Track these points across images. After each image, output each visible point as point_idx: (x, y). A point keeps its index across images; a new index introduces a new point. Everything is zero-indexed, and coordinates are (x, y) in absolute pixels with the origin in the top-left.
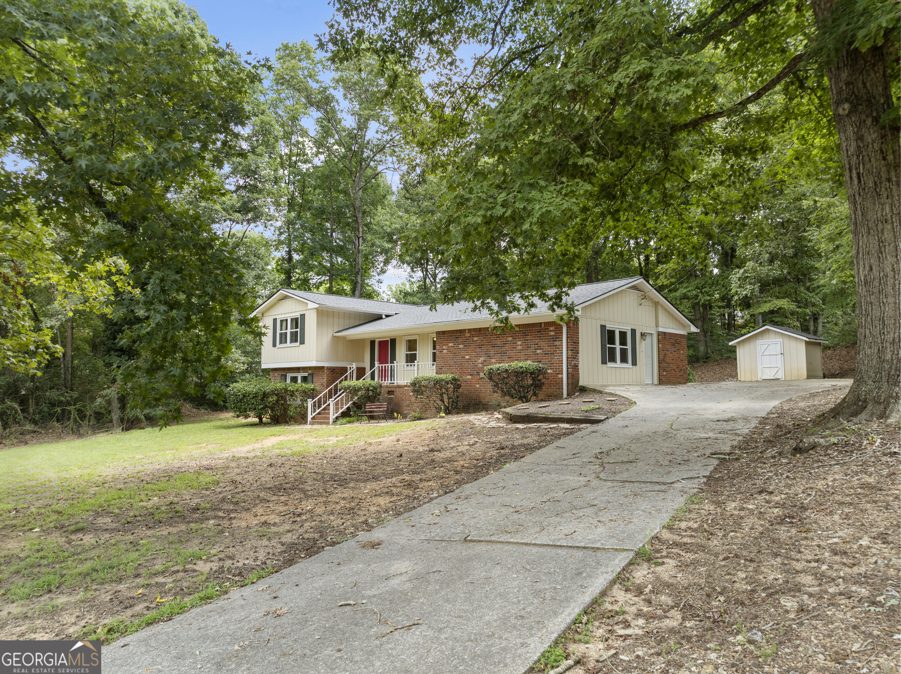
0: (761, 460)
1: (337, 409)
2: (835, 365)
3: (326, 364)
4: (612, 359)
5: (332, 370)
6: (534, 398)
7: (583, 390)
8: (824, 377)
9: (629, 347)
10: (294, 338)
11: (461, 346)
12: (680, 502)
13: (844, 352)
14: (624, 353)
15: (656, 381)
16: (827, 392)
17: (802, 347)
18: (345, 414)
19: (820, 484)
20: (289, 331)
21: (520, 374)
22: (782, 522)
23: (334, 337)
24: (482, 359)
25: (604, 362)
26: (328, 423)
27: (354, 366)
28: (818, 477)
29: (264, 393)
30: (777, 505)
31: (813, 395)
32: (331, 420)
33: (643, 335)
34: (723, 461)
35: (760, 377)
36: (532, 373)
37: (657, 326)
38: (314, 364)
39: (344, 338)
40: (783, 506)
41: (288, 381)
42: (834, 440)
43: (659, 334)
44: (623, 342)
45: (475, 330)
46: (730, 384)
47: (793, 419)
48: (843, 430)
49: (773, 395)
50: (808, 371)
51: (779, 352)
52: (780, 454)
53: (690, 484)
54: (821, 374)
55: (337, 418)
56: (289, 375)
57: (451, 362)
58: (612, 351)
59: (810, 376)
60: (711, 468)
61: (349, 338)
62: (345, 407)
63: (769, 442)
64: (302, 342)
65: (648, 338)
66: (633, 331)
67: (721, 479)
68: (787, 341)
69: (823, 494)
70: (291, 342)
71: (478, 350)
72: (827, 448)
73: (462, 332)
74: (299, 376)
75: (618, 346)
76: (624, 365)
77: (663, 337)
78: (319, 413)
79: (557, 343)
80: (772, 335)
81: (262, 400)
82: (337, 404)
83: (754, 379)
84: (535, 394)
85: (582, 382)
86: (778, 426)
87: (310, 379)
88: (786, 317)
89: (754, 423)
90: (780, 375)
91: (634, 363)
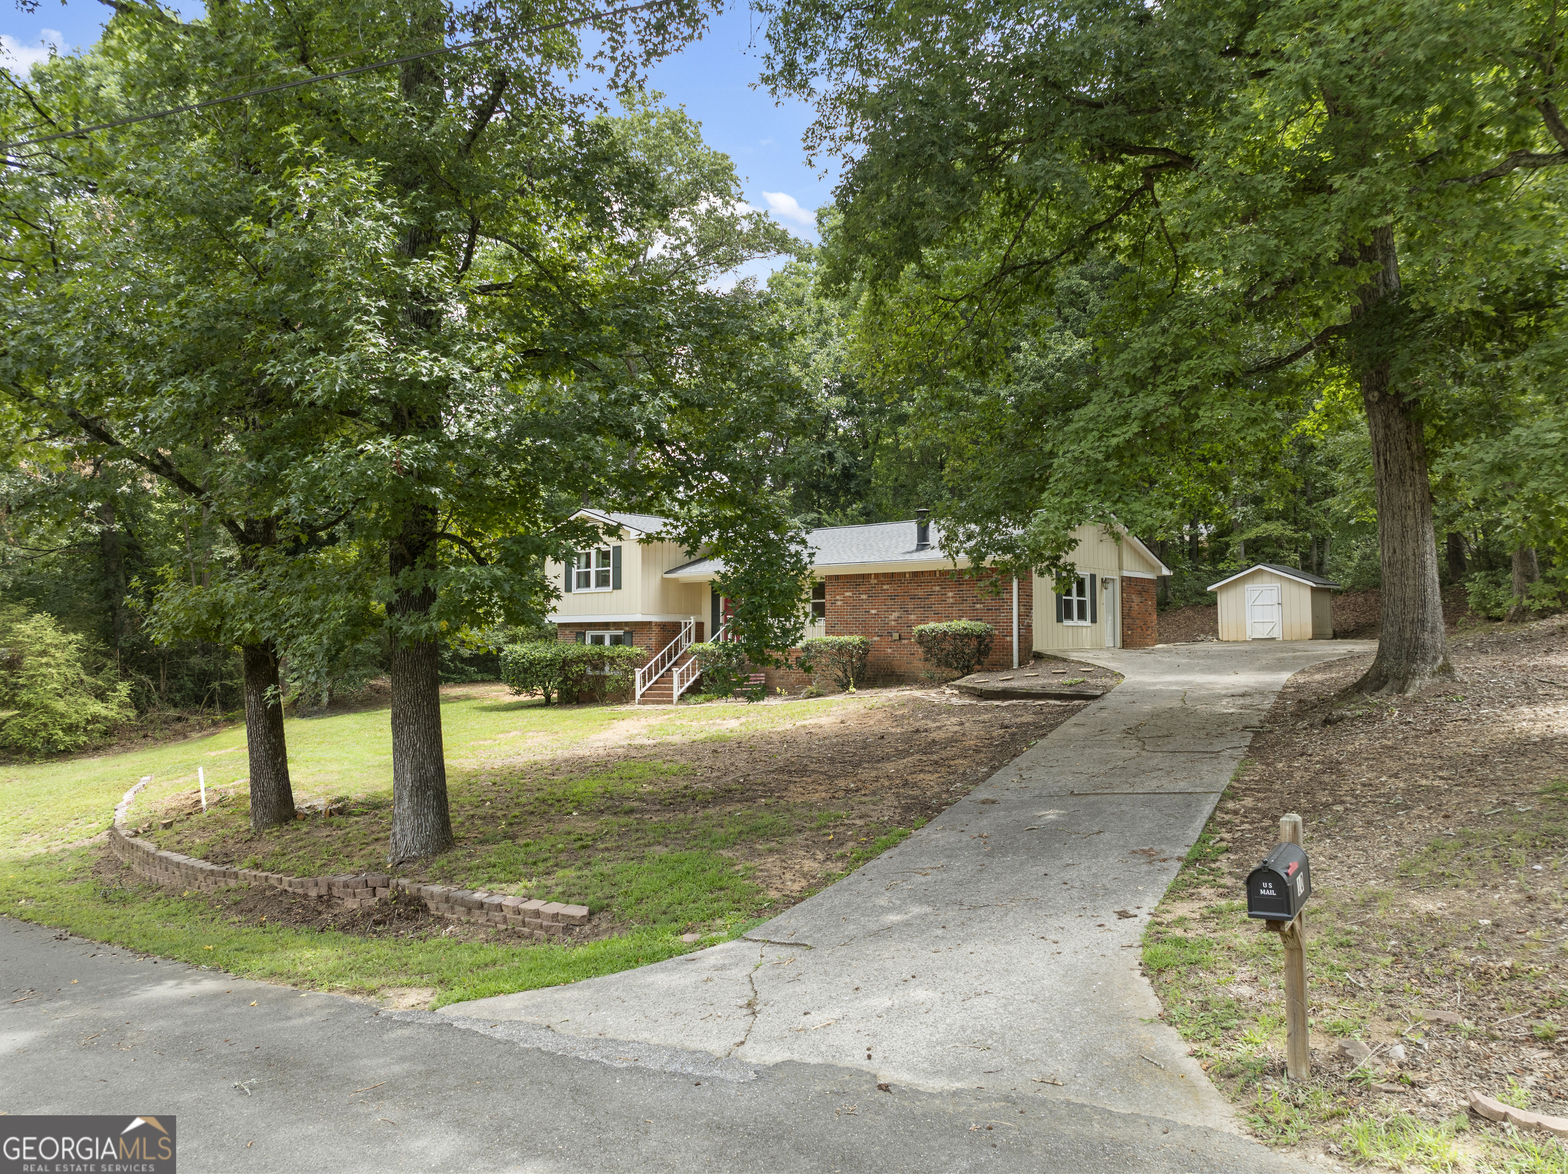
0: (1293, 731)
1: (682, 682)
2: (1348, 618)
3: (654, 619)
4: (1069, 616)
5: (663, 626)
6: (977, 667)
7: (1039, 657)
8: (1335, 636)
9: (1087, 598)
10: (603, 580)
11: (864, 597)
12: (1234, 765)
13: (1360, 600)
14: (1081, 605)
15: (1119, 643)
16: (1343, 661)
17: (1307, 595)
18: (694, 690)
19: (1350, 748)
20: (593, 570)
21: (965, 636)
22: (1324, 772)
23: (663, 579)
24: (895, 615)
25: (1059, 620)
26: (671, 702)
27: (693, 620)
28: (1347, 743)
29: (564, 660)
30: (1318, 762)
31: (1329, 666)
32: (675, 698)
33: (1104, 581)
34: (1257, 734)
35: (1250, 635)
36: (979, 636)
37: (1121, 568)
38: (638, 618)
39: (676, 580)
40: (1323, 763)
41: (588, 640)
42: (1359, 712)
43: (1123, 579)
44: (1081, 592)
45: (885, 575)
46: (1211, 646)
47: (1315, 693)
48: (1367, 703)
49: (1279, 666)
50: (1314, 627)
51: (1275, 601)
52: (1312, 725)
53: (1235, 753)
54: (1330, 631)
55: (682, 695)
56: (589, 634)
57: (849, 618)
58: (1069, 604)
59: (1317, 635)
60: (1249, 740)
61: (682, 581)
62: (692, 679)
63: (1298, 715)
64: (617, 586)
65: (1110, 586)
66: (1093, 577)
67: (1262, 747)
68: (1286, 586)
69: (1353, 754)
70: (597, 585)
71: (889, 603)
72: (1353, 719)
73: (865, 577)
74: (607, 635)
75: (1075, 598)
76: (1082, 623)
77: (1128, 583)
78: (650, 689)
79: (1004, 596)
80: (1266, 578)
81: (562, 668)
82: (682, 675)
83: (1241, 638)
84: (979, 662)
85: (1038, 646)
86: (1300, 701)
87: (628, 638)
88: (1281, 547)
89: (1273, 699)
90: (1277, 634)
91: (1094, 620)
